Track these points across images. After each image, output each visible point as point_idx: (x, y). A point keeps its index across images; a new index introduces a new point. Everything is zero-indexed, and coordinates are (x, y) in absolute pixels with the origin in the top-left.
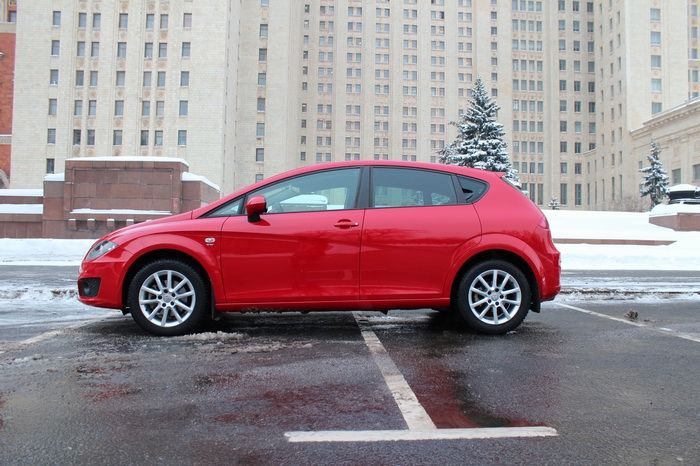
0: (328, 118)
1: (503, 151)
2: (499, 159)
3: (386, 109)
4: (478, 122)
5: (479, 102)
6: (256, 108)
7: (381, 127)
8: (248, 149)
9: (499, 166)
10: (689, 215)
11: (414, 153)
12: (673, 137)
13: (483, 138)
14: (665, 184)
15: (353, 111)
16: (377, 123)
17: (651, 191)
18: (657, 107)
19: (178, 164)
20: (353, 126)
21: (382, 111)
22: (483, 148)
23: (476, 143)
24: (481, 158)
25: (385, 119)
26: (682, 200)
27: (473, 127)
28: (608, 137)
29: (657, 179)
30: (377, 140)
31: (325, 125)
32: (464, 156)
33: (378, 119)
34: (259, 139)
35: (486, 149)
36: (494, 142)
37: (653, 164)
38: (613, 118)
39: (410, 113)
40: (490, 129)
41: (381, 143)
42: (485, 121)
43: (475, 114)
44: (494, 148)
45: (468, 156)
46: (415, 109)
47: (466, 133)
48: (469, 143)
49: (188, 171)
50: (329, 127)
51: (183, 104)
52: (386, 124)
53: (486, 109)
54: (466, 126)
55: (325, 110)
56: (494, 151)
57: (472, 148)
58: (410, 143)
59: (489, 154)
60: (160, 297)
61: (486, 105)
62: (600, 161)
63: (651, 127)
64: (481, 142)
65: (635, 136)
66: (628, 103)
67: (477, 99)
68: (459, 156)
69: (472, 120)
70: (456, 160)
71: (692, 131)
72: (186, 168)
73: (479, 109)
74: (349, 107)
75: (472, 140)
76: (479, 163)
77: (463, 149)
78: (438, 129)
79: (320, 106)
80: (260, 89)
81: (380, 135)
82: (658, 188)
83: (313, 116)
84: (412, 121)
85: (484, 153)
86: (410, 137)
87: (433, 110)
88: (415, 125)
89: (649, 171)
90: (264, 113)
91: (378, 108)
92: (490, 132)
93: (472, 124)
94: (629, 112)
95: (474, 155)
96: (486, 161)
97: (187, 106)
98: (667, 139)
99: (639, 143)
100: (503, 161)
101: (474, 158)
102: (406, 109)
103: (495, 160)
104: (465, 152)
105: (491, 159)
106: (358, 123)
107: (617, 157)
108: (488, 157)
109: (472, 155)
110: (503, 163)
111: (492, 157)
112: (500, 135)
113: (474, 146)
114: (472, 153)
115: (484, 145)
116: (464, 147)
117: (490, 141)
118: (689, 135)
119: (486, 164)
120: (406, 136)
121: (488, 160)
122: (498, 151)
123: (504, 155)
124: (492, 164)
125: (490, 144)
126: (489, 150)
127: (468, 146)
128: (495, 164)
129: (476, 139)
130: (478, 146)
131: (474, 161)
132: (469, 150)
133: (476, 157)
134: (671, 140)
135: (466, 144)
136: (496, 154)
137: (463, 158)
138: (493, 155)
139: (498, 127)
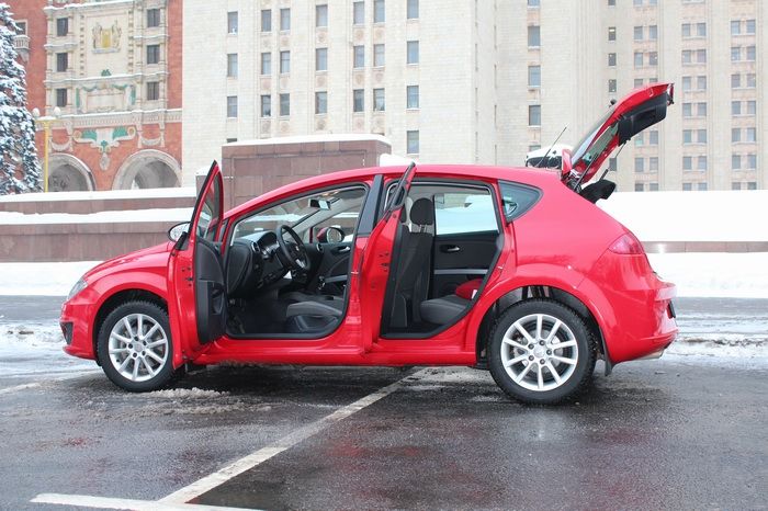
0: (652, 47)
3: (751, 24)
6: (525, 42)
7: (743, 55)
8: (517, 108)
15: (694, 32)
16: (735, 50)
19: (372, 143)
20: (694, 58)
21: (744, 28)
25: (749, 41)
30: (736, 78)
31: (646, 60)
33: (737, 42)
34: (533, 91)
41: (744, 81)
49: (390, 153)
50: (654, 62)
51: (412, 46)
52: (752, 49)
55: (646, 34)
60: (131, 346)
72: (387, 149)
74: (686, 27)
79: (638, 29)
80: (530, 13)
81: (740, 69)
83: (626, 46)
90: (539, 50)
91: (736, 23)
97: (417, 50)
106: (702, 53)
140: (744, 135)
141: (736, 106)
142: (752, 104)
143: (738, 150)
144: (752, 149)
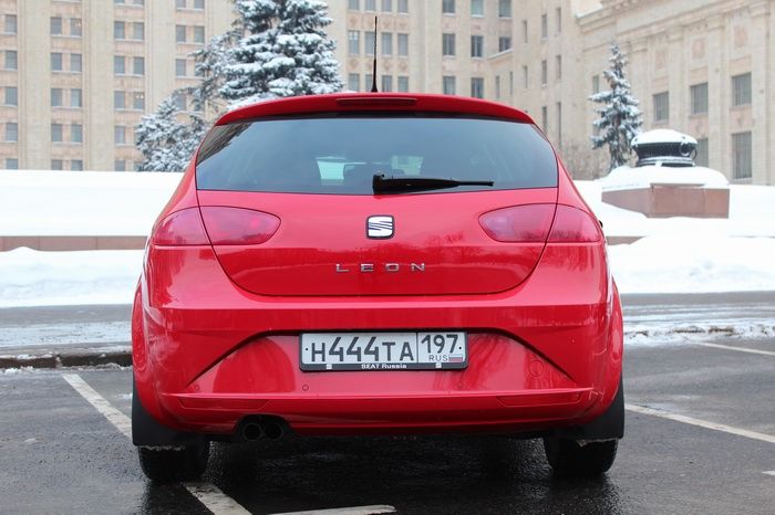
1: (326, 59)
2: (319, 73)
9: (320, 88)
10: (670, 189)
11: (139, 51)
12: (654, 30)
13: (287, 30)
14: (635, 126)
17: (610, 138)
22: (287, 51)
23: (272, 40)
24: (282, 72)
26: (660, 160)
27: (266, 8)
28: (535, 26)
29: (621, 116)
30: (56, 22)
32: (248, 67)
35: (292, 54)
36: (310, 38)
37: (614, 86)
40: (302, 12)
41: (66, 28)
44: (309, 51)
45: (256, 67)
47: (254, 18)
48: (259, 41)
54: (252, 5)
56: (309, 58)
57: (264, 50)
58: (130, 31)
59: (299, 63)
62: (519, 74)
64: (283, 39)
65: (585, 25)
68: (238, 67)
70: (231, 76)
71: (688, 19)
75: (265, 35)
76: (279, 82)
77: (246, 53)
81: (62, 11)
82: (624, 132)
85: (290, 61)
86: (130, 17)
89: (607, 99)
92: (300, 19)
95: (269, 65)
96: (293, 77)
98: (644, 33)
99: (593, 40)
100: (327, 78)
101: (268, 72)
103: (312, 76)
104: (251, 58)
105: (303, 75)
107: (552, 66)
108: (297, 70)
109: (265, 65)
110: (327, 81)
111: (306, 70)
112: (322, 24)
113: (269, 46)
114: (265, 61)
115: (288, 44)
116: (249, 48)
117: (301, 37)
118: (684, 27)
119: (293, 84)
120: (121, 15)
121: (298, 76)
122: (317, 58)
123: (330, 65)
124: (305, 85)
125: (301, 43)
126: (299, 55)
127: (257, 46)
128: (311, 84)
129: (273, 31)
130: (276, 46)
131: (269, 77)
132: (258, 54)
133: (273, 69)
134: (651, 37)
135: (253, 42)
136: (313, 64)
137: (247, 71)
138: (307, 66)
139: (317, 8)
140: (66, 98)
141: (56, 59)
142: (77, 59)
143: (59, 116)
144: (77, 116)
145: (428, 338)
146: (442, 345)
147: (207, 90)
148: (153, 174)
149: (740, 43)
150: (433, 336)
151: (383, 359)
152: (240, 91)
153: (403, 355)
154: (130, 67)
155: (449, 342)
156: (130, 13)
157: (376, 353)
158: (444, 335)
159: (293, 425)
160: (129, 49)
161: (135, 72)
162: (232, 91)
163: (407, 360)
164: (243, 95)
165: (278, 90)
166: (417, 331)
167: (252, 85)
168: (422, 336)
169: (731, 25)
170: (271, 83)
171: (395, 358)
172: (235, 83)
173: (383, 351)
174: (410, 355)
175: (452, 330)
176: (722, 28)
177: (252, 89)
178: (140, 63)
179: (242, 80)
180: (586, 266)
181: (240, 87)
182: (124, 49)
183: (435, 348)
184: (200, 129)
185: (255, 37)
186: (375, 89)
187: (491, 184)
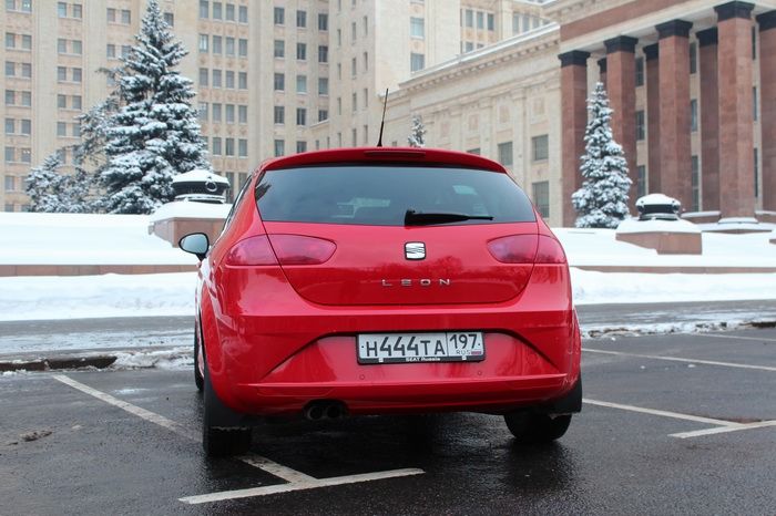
1: (192, 124)
2: (186, 135)
4: (152, 73)
5: (153, 42)
9: (187, 147)
11: (26, 115)
12: (440, 107)
13: (160, 100)
18: (418, 60)
22: (160, 116)
23: (148, 108)
24: (156, 134)
27: (143, 82)
28: (347, 102)
32: (128, 129)
35: (165, 119)
36: (179, 107)
38: (354, 73)
39: (19, 44)
40: (172, 86)
42: (164, 73)
43: (147, 60)
44: (179, 117)
45: (134, 129)
46: (27, 39)
47: (133, 90)
48: (137, 109)
53: (165, 53)
54: (132, 80)
56: (178, 123)
57: (141, 115)
58: (19, 99)
59: (170, 127)
61: (166, 46)
62: (334, 139)
63: (412, 90)
64: (157, 107)
66: (377, 52)
67: (151, 36)
68: (119, 129)
69: (142, 71)
70: (117, 135)
71: (465, 100)
73: (154, 53)
75: (142, 104)
76: (154, 141)
77: (126, 118)
78: (70, 75)
84: (24, 58)
85: (163, 125)
86: (19, 87)
87: (62, 42)
88: (28, 67)
92: (171, 92)
93: (143, 78)
94: (379, 66)
95: (146, 128)
96: (165, 138)
98: (431, 109)
99: (393, 114)
100: (192, 139)
101: (145, 133)
102: (11, 36)
103: (181, 137)
104: (130, 121)
105: (173, 136)
107: (360, 134)
108: (168, 132)
109: (142, 128)
110: (192, 142)
111: (176, 133)
112: (188, 96)
113: (146, 113)
114: (142, 125)
115: (162, 111)
116: (129, 114)
117: (172, 106)
118: (462, 106)
119: (165, 143)
120: (11, 85)
121: (169, 137)
122: (185, 123)
123: (195, 129)
124: (175, 144)
125: (172, 111)
126: (170, 121)
127: (136, 113)
128: (179, 144)
129: (149, 101)
130: (152, 113)
131: (146, 137)
132: (136, 119)
133: (149, 131)
134: (438, 112)
135: (132, 109)
136: (181, 128)
137: (127, 132)
138: (177, 129)
139: (185, 83)
145: (454, 337)
146: (465, 342)
147: (90, 146)
148: (44, 214)
149: (504, 120)
150: (458, 335)
151: (422, 353)
152: (121, 149)
153: (437, 350)
154: (19, 127)
155: (470, 340)
156: (19, 83)
157: (416, 349)
158: (467, 334)
159: (350, 407)
160: (18, 113)
161: (23, 132)
162: (114, 148)
163: (440, 354)
164: (123, 152)
165: (153, 148)
166: (446, 331)
167: (131, 144)
168: (450, 336)
169: (498, 105)
170: (147, 142)
171: (431, 353)
172: (117, 141)
173: (421, 348)
174: (442, 350)
175: (472, 331)
176: (491, 107)
177: (131, 147)
178: (27, 124)
179: (123, 139)
180: (556, 280)
181: (121, 145)
182: (13, 113)
183: (460, 345)
184: (83, 179)
185: (133, 105)
186: (380, 144)
187: (491, 219)
